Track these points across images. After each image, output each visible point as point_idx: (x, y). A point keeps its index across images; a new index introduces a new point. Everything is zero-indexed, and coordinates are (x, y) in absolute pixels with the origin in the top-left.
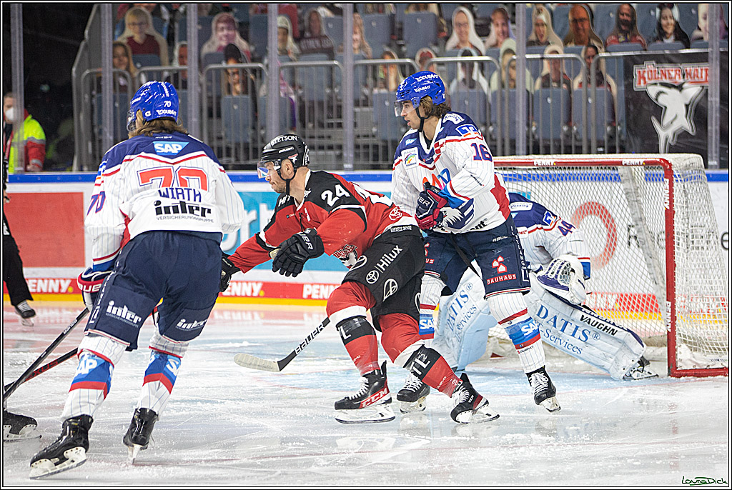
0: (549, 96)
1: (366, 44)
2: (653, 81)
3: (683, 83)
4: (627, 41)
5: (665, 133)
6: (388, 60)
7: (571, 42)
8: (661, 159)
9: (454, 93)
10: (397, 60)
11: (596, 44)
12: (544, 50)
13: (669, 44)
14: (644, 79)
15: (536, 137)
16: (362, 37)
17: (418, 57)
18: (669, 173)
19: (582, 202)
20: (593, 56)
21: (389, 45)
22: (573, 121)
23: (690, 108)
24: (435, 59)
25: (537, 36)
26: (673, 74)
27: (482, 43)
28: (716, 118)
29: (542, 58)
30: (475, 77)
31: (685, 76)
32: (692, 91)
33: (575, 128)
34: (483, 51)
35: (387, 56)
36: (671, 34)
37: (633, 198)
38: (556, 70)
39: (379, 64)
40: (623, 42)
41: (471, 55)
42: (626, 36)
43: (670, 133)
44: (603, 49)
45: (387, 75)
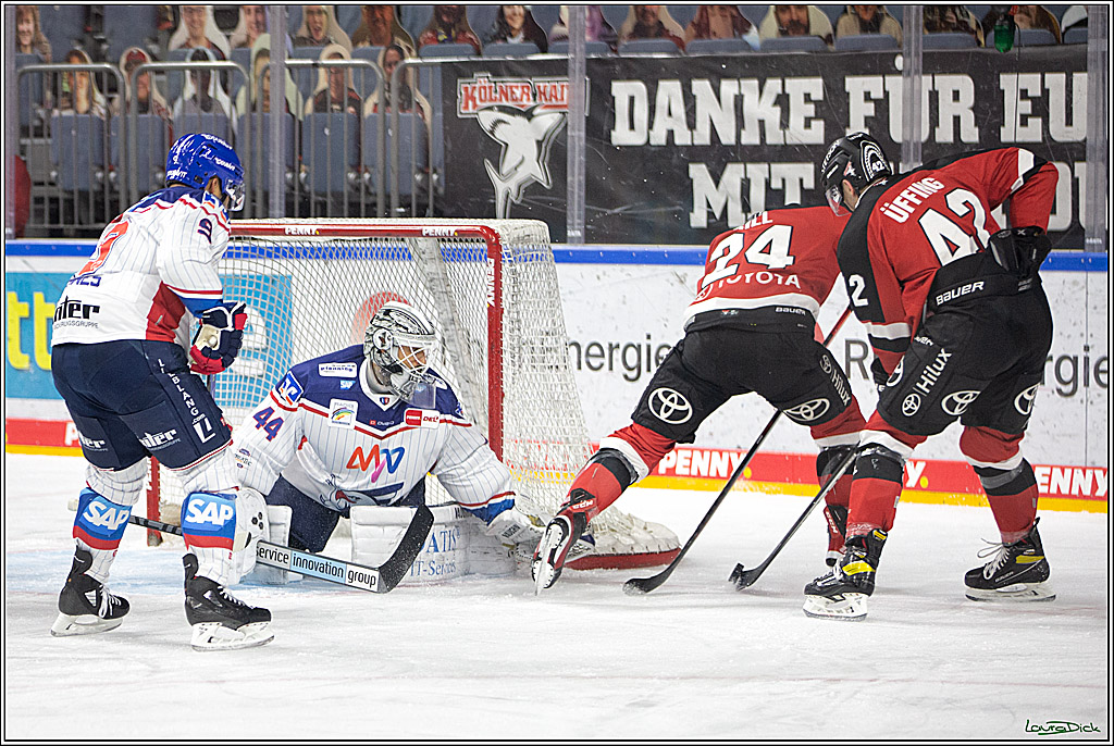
0: (325, 126)
1: (44, 38)
2: (488, 104)
3: (534, 107)
4: (450, 40)
5: (505, 186)
6: (76, 65)
7: (363, 41)
8: (482, 227)
9: (179, 118)
10: (91, 65)
11: (403, 44)
12: (320, 51)
13: (515, 46)
14: (474, 99)
15: (307, 188)
16: (36, 26)
17: (123, 61)
18: (495, 250)
19: (373, 292)
20: (396, 63)
21: (81, 42)
22: (362, 164)
23: (544, 145)
24: (150, 64)
25: (309, 29)
26: (518, 92)
27: (224, 39)
28: (580, 163)
29: (316, 66)
30: (211, 94)
31: (537, 98)
32: (547, 120)
33: (367, 176)
34: (227, 53)
35: (75, 59)
36: (518, 30)
37: (440, 288)
38: (339, 85)
39: (61, 71)
40: (443, 41)
41: (206, 58)
42: (449, 34)
43: (512, 185)
44: (414, 53)
45: (74, 89)
